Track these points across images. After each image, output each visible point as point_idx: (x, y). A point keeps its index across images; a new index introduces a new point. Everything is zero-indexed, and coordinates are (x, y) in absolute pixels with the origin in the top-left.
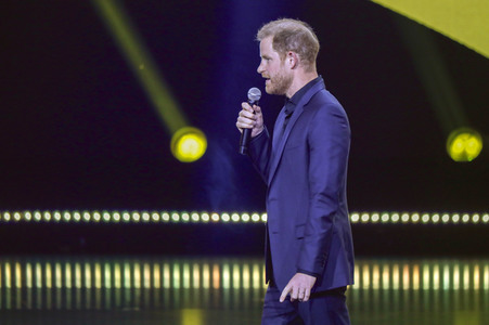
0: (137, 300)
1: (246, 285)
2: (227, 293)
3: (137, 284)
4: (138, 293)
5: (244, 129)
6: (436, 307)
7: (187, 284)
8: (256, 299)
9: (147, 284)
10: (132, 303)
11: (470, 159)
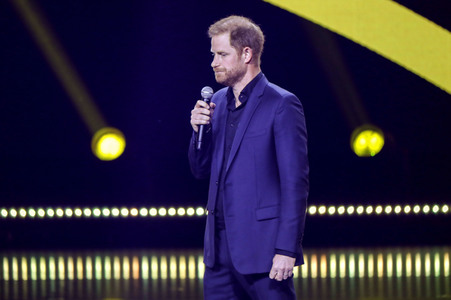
0: (62, 290)
1: (164, 275)
2: (146, 283)
3: (62, 276)
4: (62, 284)
5: (199, 126)
6: (343, 294)
7: (108, 275)
8: (174, 288)
9: (71, 276)
10: (57, 295)
11: (373, 154)
